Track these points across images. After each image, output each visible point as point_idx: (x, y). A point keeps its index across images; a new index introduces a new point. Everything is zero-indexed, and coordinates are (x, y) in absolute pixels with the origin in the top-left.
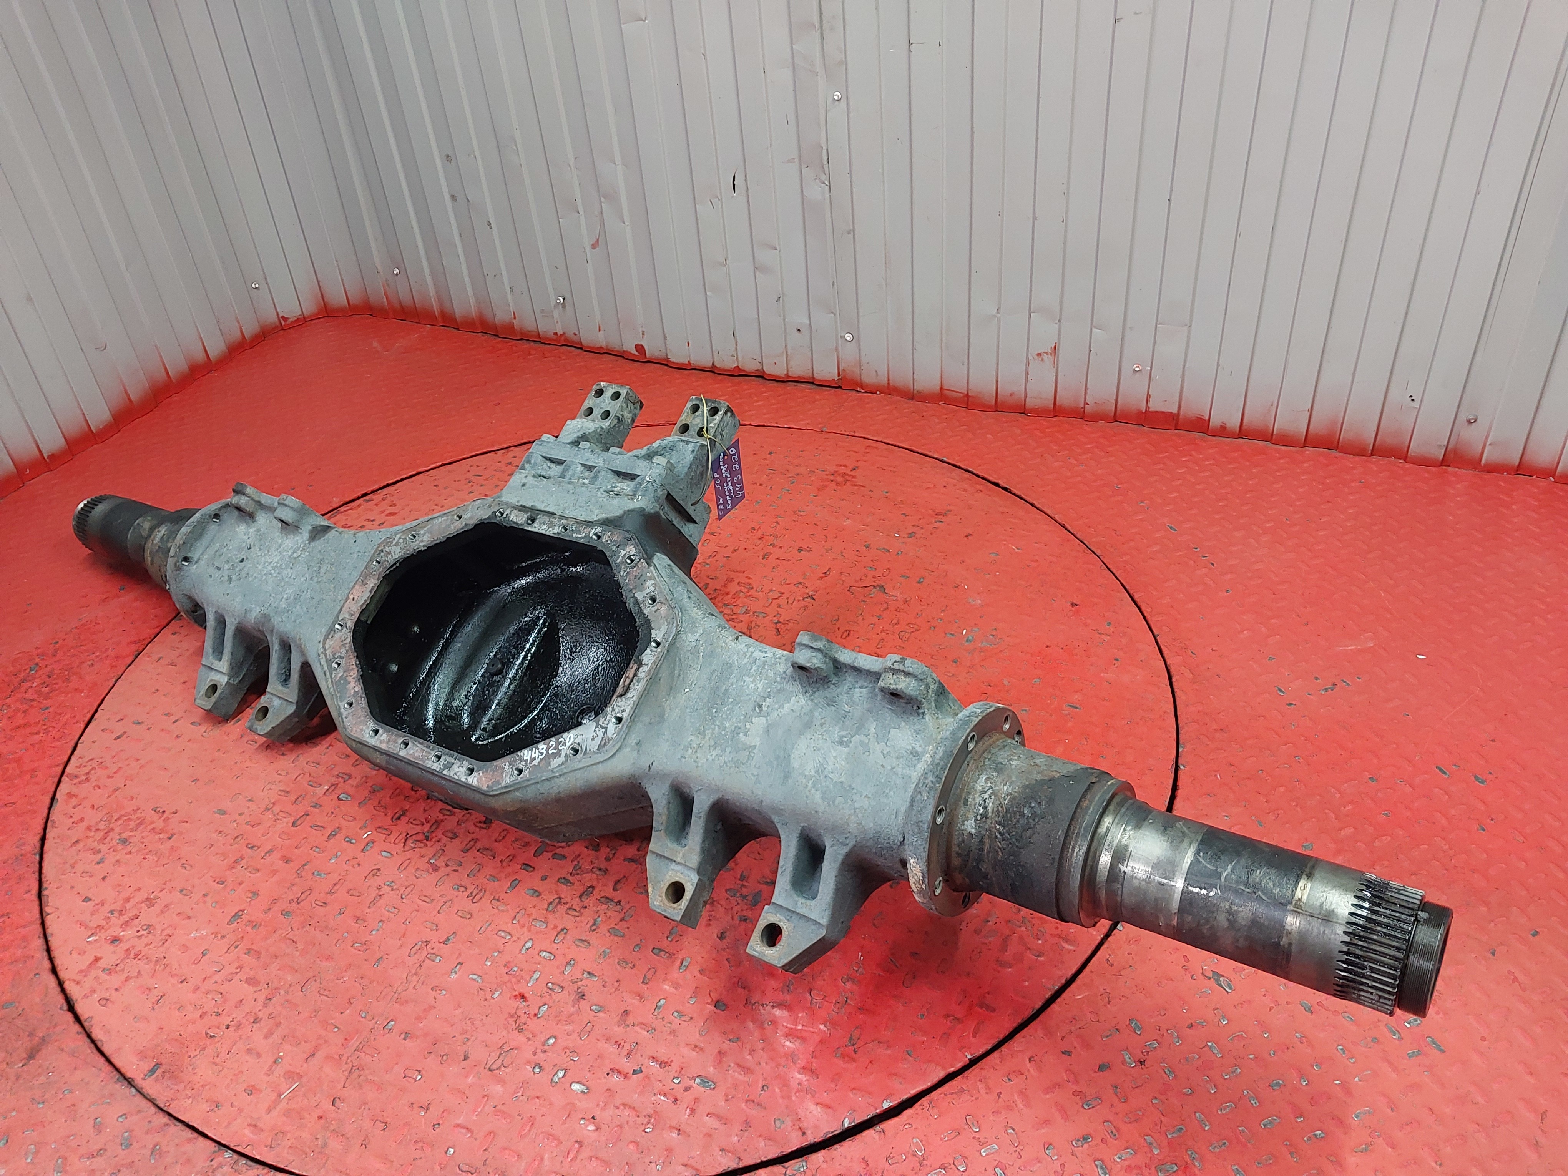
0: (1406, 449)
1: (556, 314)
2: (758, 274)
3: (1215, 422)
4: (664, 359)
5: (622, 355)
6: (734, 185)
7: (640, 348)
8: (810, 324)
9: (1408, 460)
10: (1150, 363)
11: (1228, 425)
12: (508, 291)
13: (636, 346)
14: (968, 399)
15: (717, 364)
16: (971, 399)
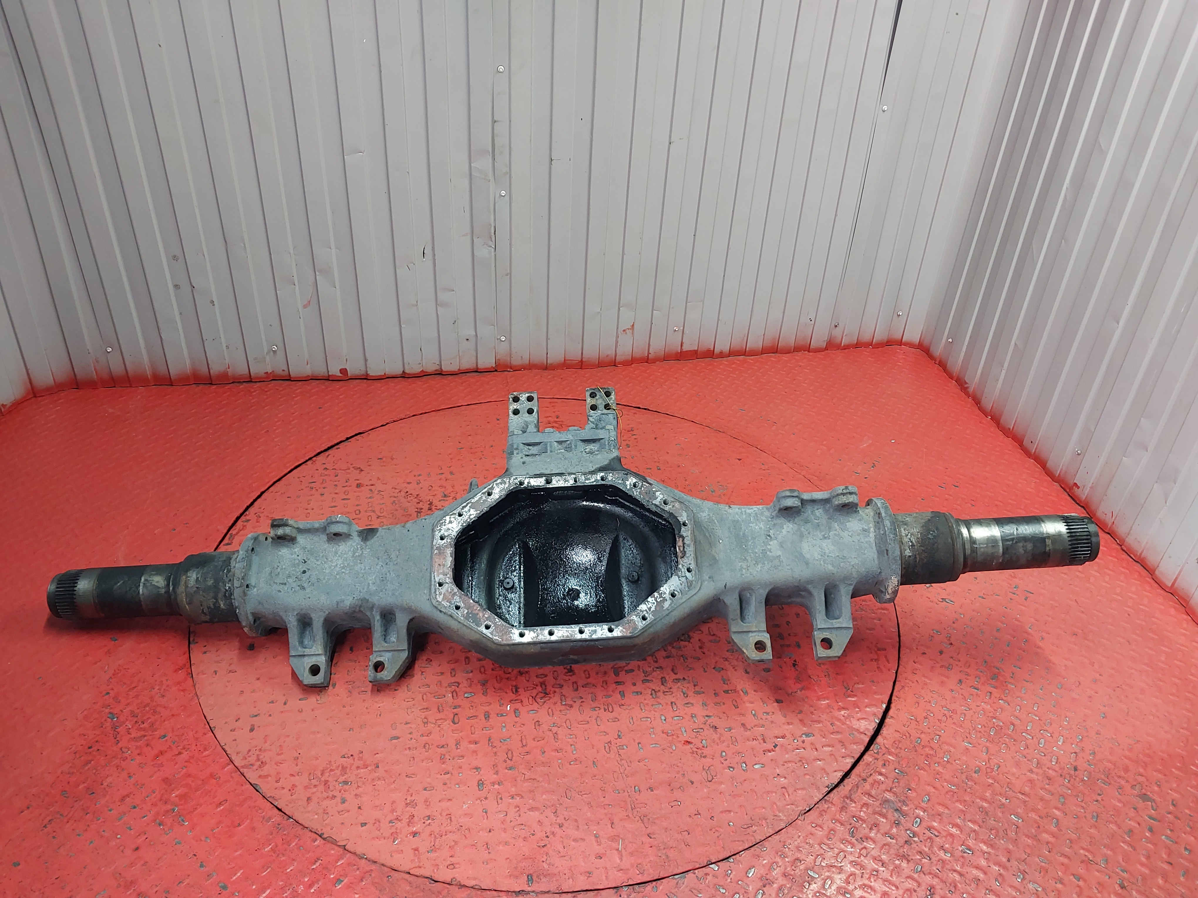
0: (808, 346)
1: (268, 359)
2: (439, 308)
3: (717, 350)
4: (363, 375)
5: (329, 379)
6: (424, 253)
7: (344, 371)
8: (476, 335)
9: (810, 351)
10: (682, 324)
11: (724, 351)
12: (225, 348)
13: (341, 370)
14: (582, 364)
15: (407, 371)
16: (583, 363)
